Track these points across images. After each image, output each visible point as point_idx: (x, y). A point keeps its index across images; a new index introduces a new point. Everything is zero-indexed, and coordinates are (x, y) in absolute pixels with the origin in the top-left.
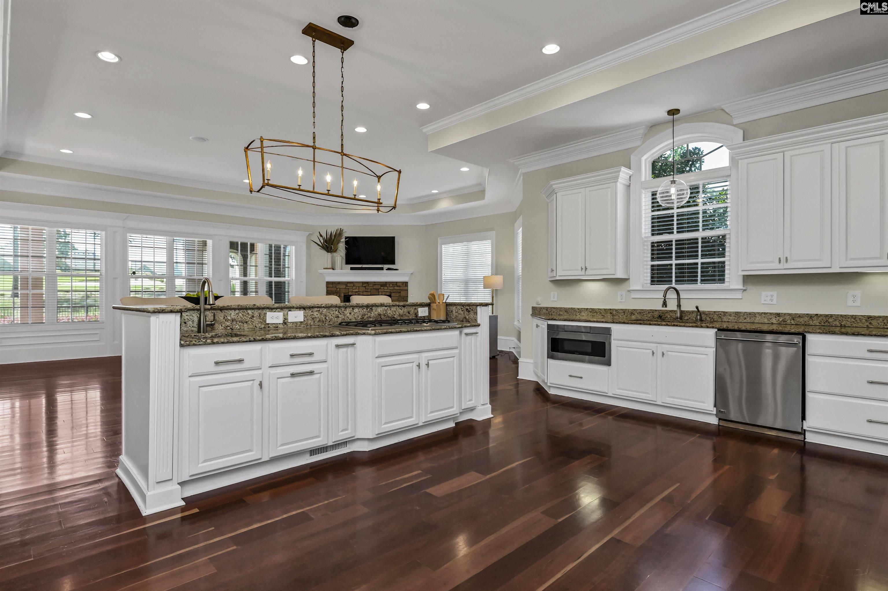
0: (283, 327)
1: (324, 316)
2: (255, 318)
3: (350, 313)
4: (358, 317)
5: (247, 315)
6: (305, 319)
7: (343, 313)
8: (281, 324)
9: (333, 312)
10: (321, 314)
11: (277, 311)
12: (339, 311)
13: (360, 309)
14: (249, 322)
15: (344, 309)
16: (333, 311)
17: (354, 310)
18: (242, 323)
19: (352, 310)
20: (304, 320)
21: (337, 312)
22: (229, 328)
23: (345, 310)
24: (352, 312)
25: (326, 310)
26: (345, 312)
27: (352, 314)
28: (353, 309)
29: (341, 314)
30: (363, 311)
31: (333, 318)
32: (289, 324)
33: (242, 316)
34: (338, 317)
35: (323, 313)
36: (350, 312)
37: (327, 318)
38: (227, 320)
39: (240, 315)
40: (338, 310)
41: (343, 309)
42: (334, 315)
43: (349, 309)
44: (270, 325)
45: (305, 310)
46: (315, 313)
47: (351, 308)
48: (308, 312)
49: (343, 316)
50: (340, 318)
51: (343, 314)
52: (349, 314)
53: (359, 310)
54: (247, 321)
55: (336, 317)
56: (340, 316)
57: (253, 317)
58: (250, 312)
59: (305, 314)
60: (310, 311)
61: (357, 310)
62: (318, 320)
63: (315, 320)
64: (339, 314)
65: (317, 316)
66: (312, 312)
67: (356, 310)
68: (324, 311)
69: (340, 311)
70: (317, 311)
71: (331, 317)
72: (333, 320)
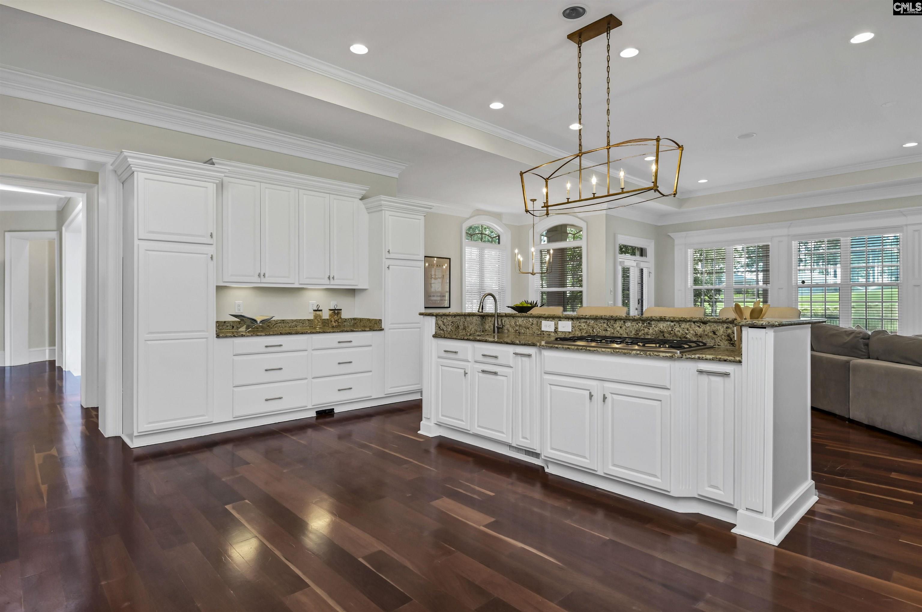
0: (554, 335)
1: (591, 328)
2: (534, 325)
3: (621, 327)
4: (631, 332)
5: (529, 322)
6: (573, 330)
7: (612, 326)
8: (553, 333)
9: (600, 325)
10: (588, 325)
11: (550, 320)
12: (607, 324)
13: (634, 323)
14: (530, 328)
15: (613, 322)
16: (601, 323)
17: (626, 324)
18: (526, 328)
19: (623, 323)
20: (572, 330)
21: (605, 325)
22: (517, 332)
23: (614, 323)
24: (623, 325)
25: (593, 322)
26: (614, 325)
27: (624, 328)
28: (624, 322)
29: (609, 327)
30: (637, 325)
31: (601, 331)
32: (559, 333)
33: (525, 323)
34: (607, 330)
35: (591, 324)
36: (620, 325)
37: (594, 330)
38: (516, 325)
39: (525, 322)
40: (606, 323)
41: (612, 322)
42: (602, 328)
43: (620, 322)
44: (544, 333)
45: (573, 320)
46: (582, 324)
47: (622, 321)
48: (575, 322)
49: (612, 330)
50: (608, 332)
51: (613, 327)
52: (619, 328)
53: (633, 324)
54: (529, 327)
55: (604, 330)
56: (608, 329)
57: (533, 324)
58: (530, 319)
59: (573, 325)
60: (578, 322)
61: (630, 323)
62: (585, 331)
63: (582, 331)
64: (608, 327)
65: (584, 328)
66: (579, 323)
67: (628, 324)
68: (591, 322)
69: (608, 324)
70: (584, 322)
71: (599, 330)
72: (601, 333)
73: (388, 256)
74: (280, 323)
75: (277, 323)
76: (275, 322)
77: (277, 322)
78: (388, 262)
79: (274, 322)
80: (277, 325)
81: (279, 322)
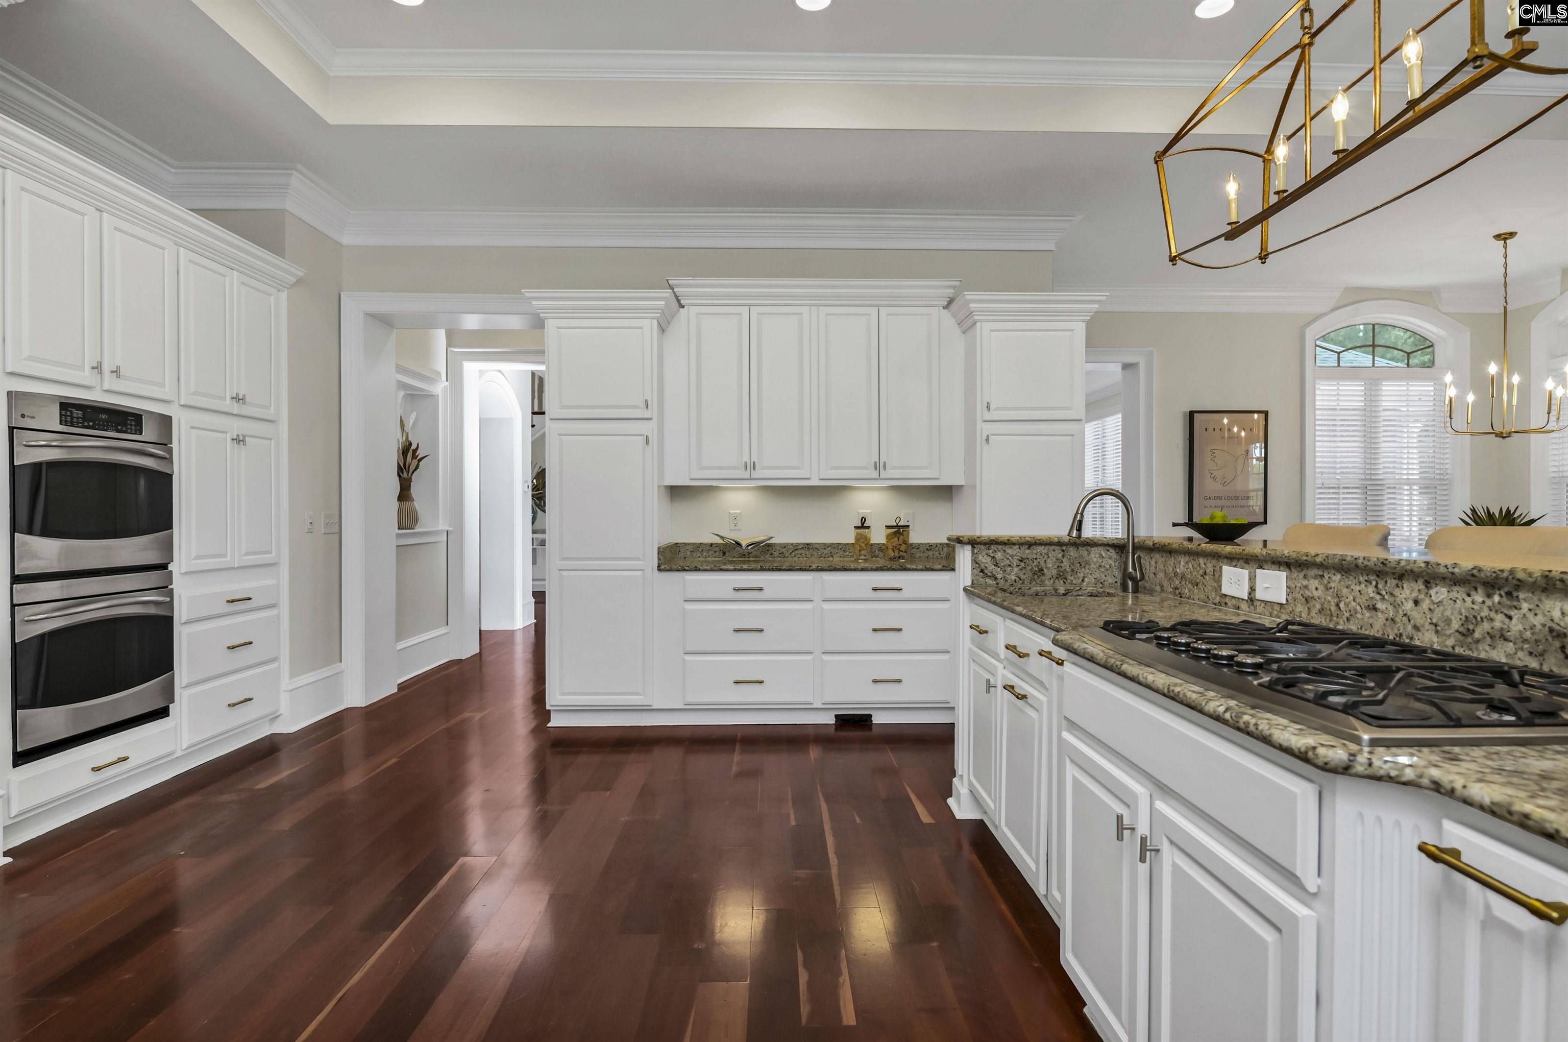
0: (1247, 609)
1: (1333, 597)
2: (1207, 577)
3: (1416, 602)
4: (1448, 621)
5: (1198, 569)
6: (1289, 598)
7: (1392, 594)
8: (1245, 602)
9: (1358, 588)
10: (1327, 588)
11: (1239, 564)
12: (1376, 587)
13: (1458, 593)
14: (1200, 586)
15: (1394, 582)
16: (1360, 583)
17: (1432, 592)
18: (1192, 584)
19: (1422, 587)
20: (1287, 600)
21: (1371, 590)
22: (1177, 592)
23: (1397, 586)
24: (1422, 596)
25: (1338, 577)
26: (1397, 592)
27: (1425, 605)
28: (1427, 584)
29: (1383, 599)
30: (1468, 599)
31: (1358, 608)
32: (1258, 603)
33: (1192, 569)
34: (1375, 609)
35: (1332, 585)
36: (1415, 594)
37: (1342, 605)
38: (1176, 574)
39: (1190, 566)
40: (1374, 583)
41: (1392, 582)
42: (1362, 600)
43: (1413, 584)
44: (1227, 600)
45: (1290, 568)
46: (1312, 581)
47: (1420, 582)
48: (1296, 574)
49: (1390, 608)
50: (1379, 614)
51: (1392, 599)
52: (1409, 605)
53: (1454, 594)
54: (1198, 581)
55: (1368, 608)
56: (1379, 605)
57: (1205, 573)
58: (1201, 561)
59: (1290, 583)
60: (1301, 575)
61: (1444, 590)
62: (1318, 606)
63: (1312, 603)
64: (1378, 597)
65: (1316, 594)
66: (1305, 577)
67: (1440, 593)
68: (1334, 578)
69: (1380, 586)
70: (1315, 577)
71: (1354, 604)
72: (1359, 616)
73: (988, 416)
74: (803, 548)
75: (796, 549)
76: (794, 546)
77: (796, 547)
78: (989, 428)
79: (791, 547)
80: (797, 552)
81: (800, 546)
